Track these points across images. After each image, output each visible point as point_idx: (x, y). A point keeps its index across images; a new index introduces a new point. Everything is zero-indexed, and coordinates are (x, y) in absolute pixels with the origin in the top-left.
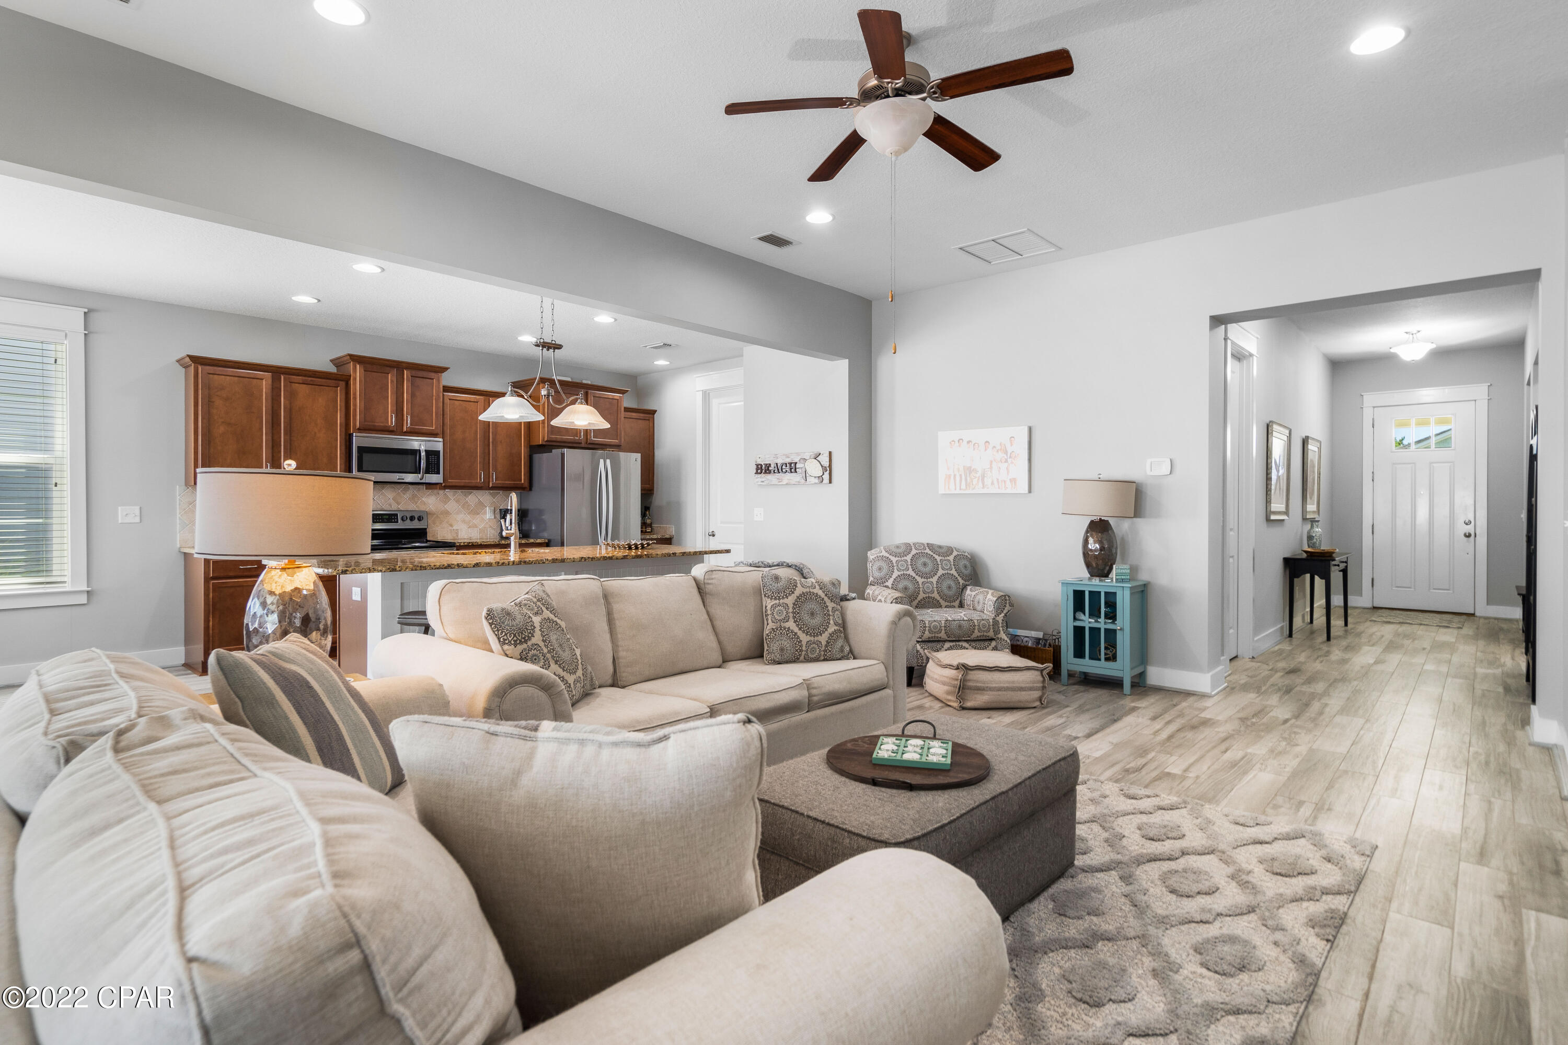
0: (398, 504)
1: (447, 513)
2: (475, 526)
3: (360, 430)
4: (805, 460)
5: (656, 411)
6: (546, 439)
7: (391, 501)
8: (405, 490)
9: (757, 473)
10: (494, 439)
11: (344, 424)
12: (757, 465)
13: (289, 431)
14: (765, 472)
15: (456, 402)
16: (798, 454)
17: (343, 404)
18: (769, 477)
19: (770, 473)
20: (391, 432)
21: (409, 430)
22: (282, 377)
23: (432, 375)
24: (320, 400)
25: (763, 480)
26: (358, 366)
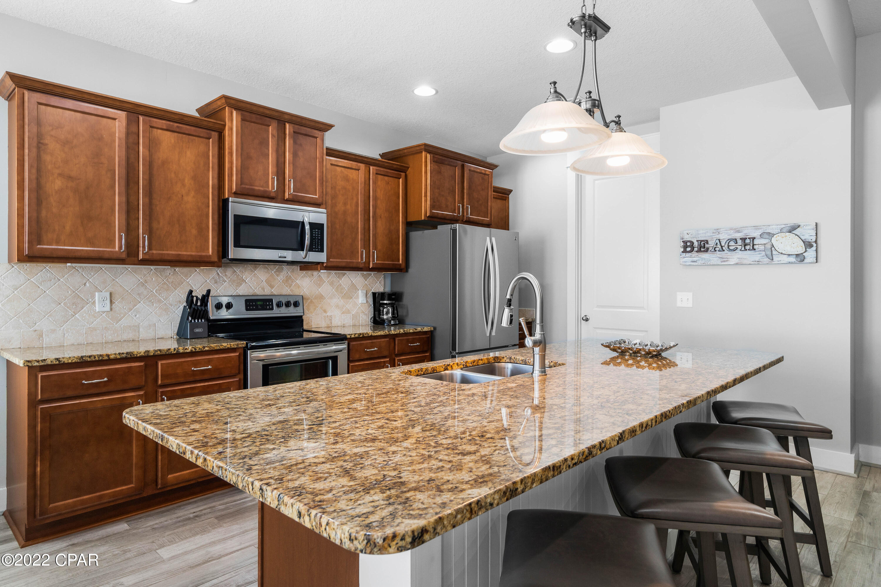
0: (272, 287)
1: (321, 297)
2: (348, 312)
3: (236, 194)
4: (771, 235)
5: (511, 191)
6: (428, 215)
7: (265, 284)
8: (279, 271)
9: (685, 251)
10: (375, 213)
11: (217, 186)
12: (685, 242)
13: (150, 193)
14: (699, 251)
15: (338, 168)
16: (756, 227)
17: (216, 161)
18: (705, 256)
19: (707, 250)
20: (271, 198)
21: (291, 197)
22: (141, 118)
23: (317, 133)
24: (188, 153)
25: (695, 259)
26: (234, 113)
